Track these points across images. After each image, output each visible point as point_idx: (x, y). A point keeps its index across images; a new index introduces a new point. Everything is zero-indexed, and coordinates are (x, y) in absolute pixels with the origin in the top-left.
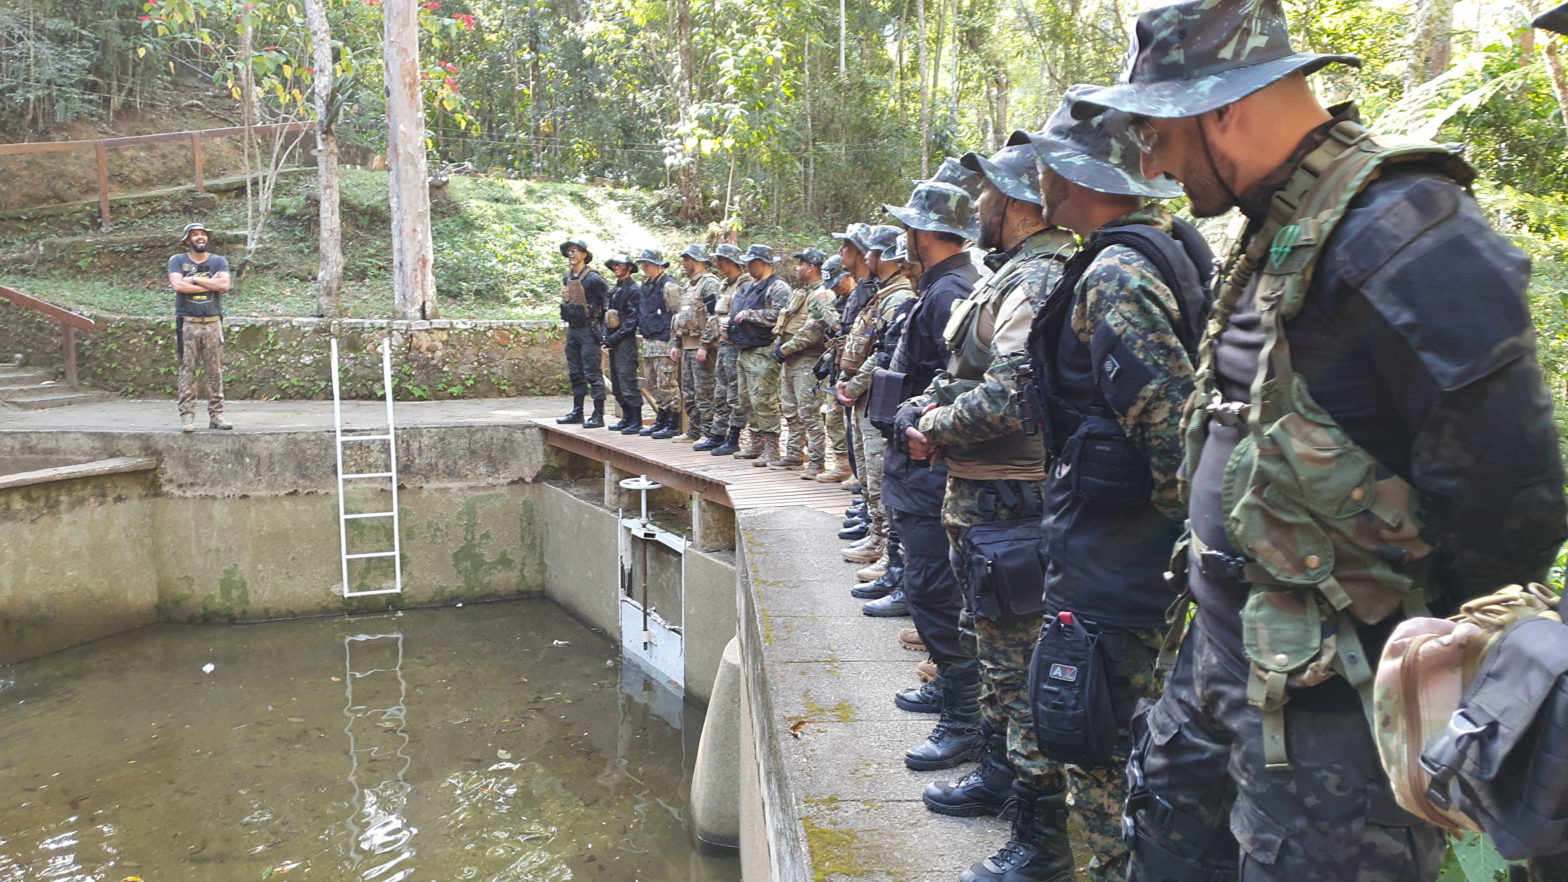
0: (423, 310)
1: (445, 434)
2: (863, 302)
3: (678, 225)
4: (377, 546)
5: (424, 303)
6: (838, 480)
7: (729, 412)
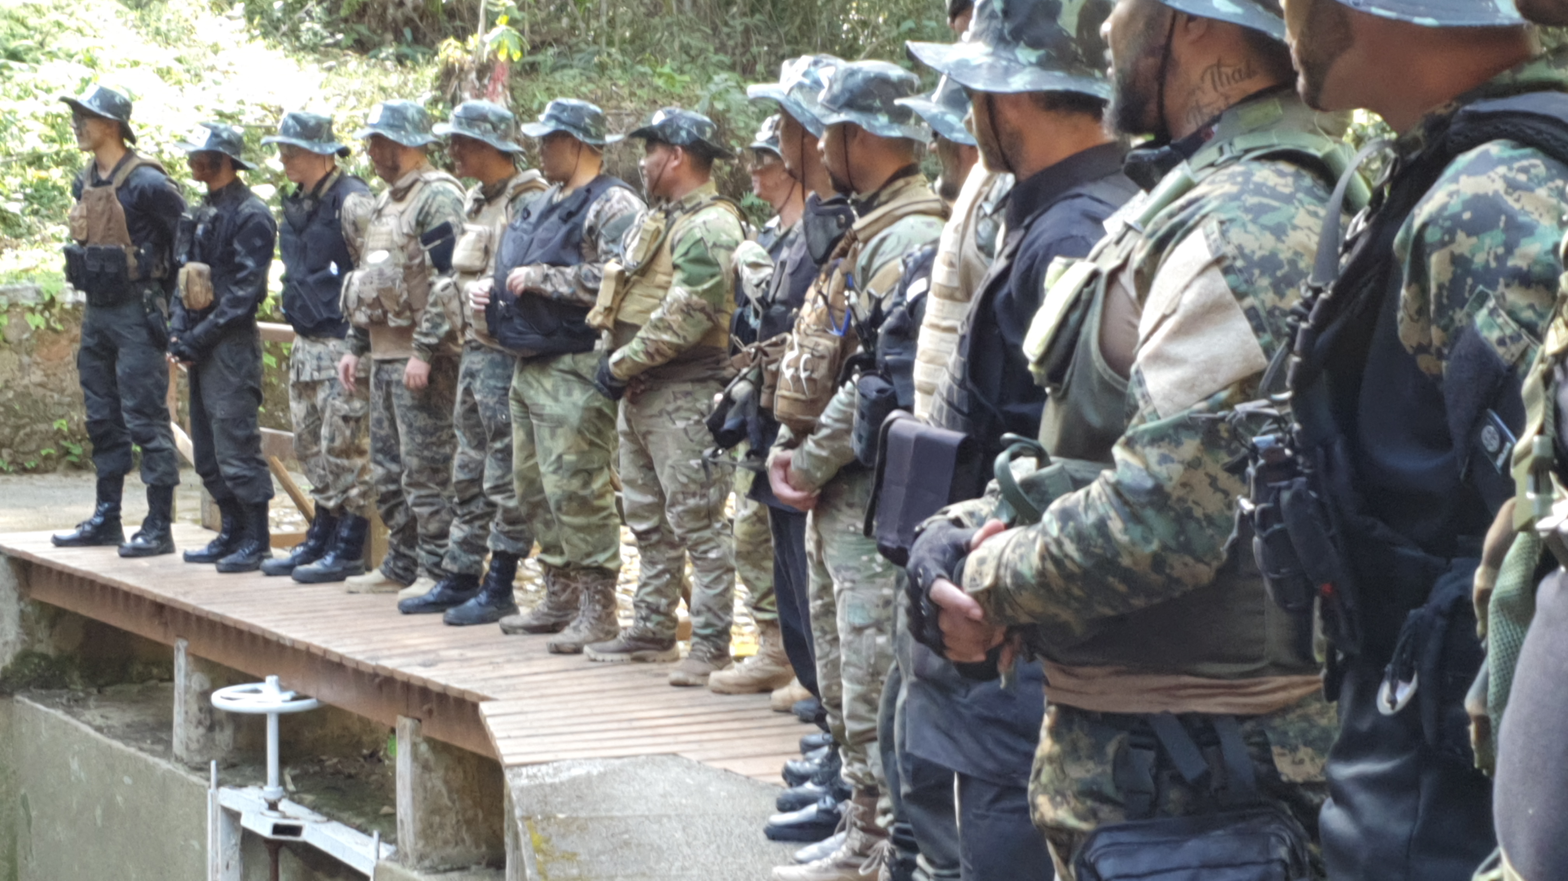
2: (820, 251)
3: (363, 47)
6: (764, 686)
7: (490, 515)
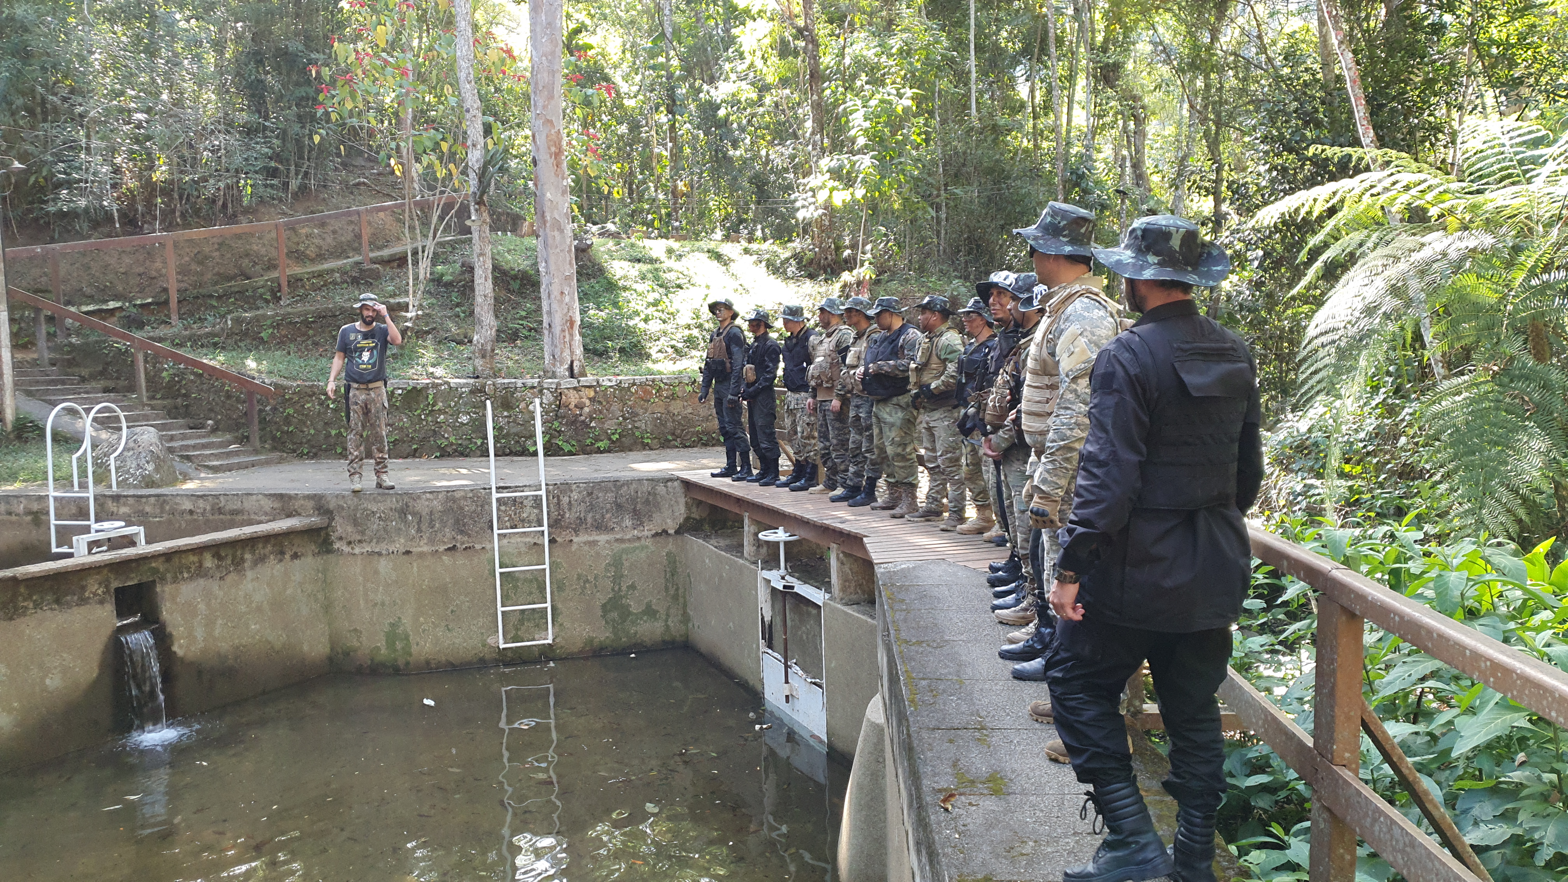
0: (571, 368)
1: (593, 488)
2: (1005, 352)
4: (530, 599)
5: (572, 362)
